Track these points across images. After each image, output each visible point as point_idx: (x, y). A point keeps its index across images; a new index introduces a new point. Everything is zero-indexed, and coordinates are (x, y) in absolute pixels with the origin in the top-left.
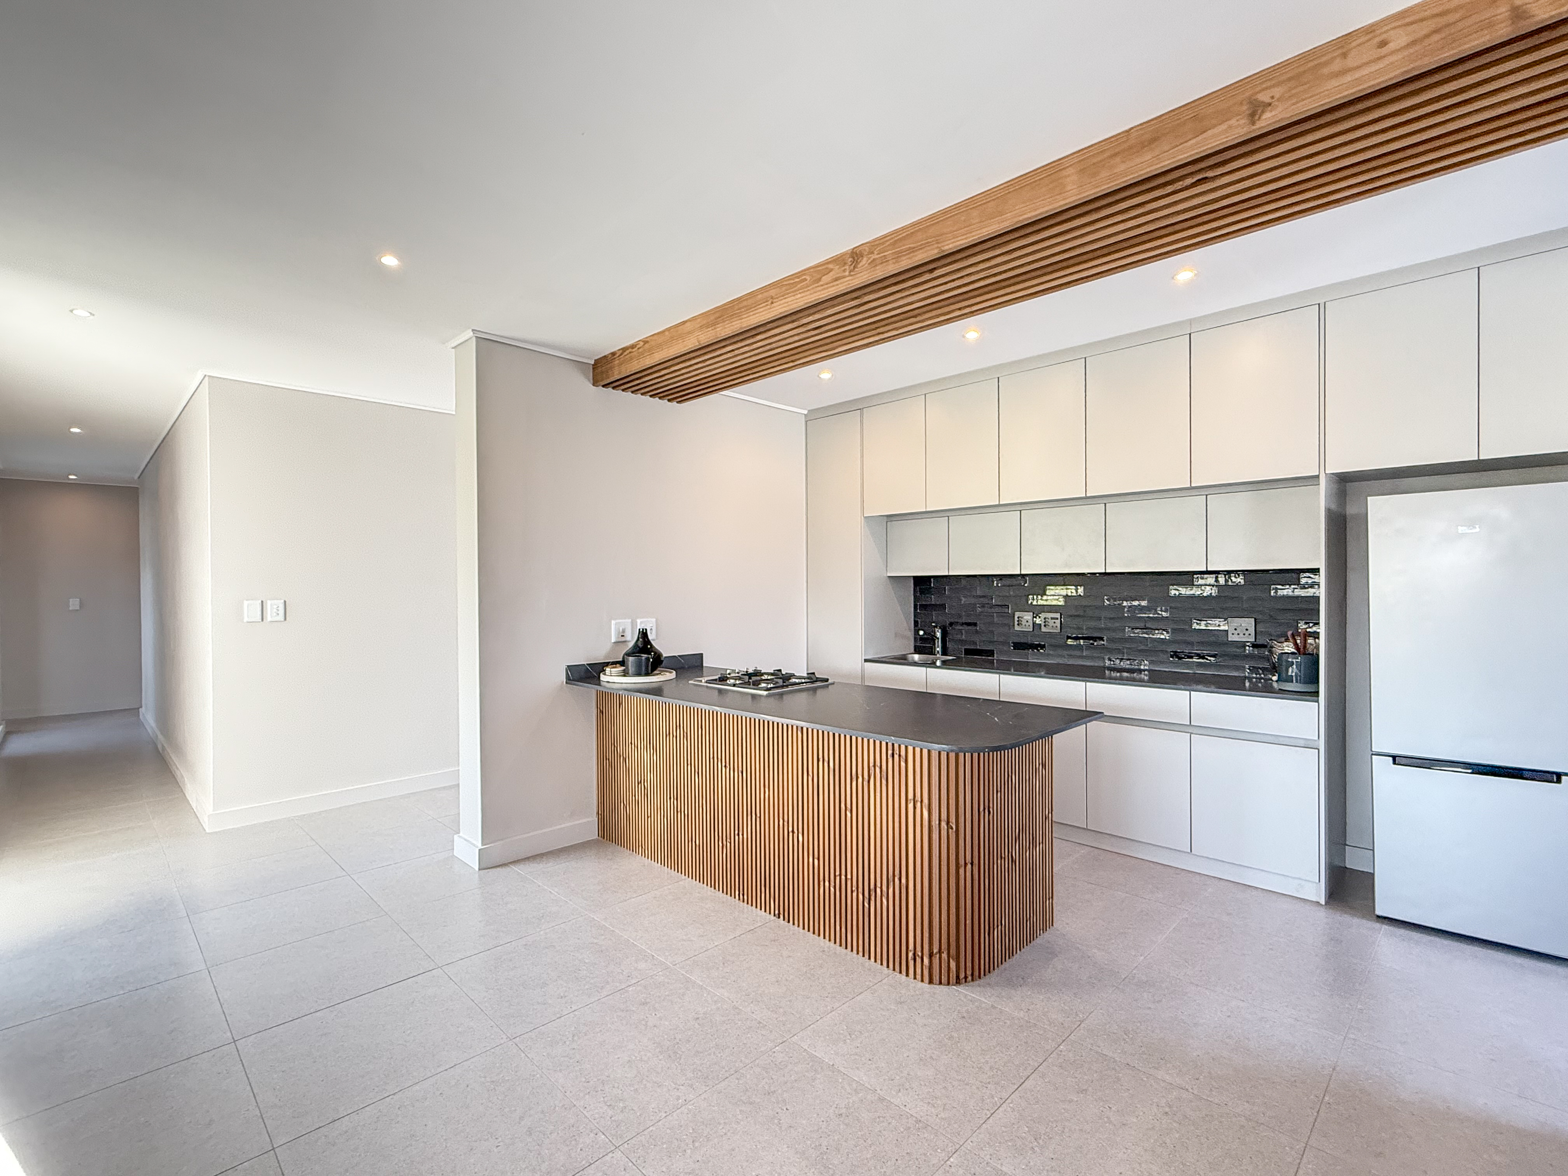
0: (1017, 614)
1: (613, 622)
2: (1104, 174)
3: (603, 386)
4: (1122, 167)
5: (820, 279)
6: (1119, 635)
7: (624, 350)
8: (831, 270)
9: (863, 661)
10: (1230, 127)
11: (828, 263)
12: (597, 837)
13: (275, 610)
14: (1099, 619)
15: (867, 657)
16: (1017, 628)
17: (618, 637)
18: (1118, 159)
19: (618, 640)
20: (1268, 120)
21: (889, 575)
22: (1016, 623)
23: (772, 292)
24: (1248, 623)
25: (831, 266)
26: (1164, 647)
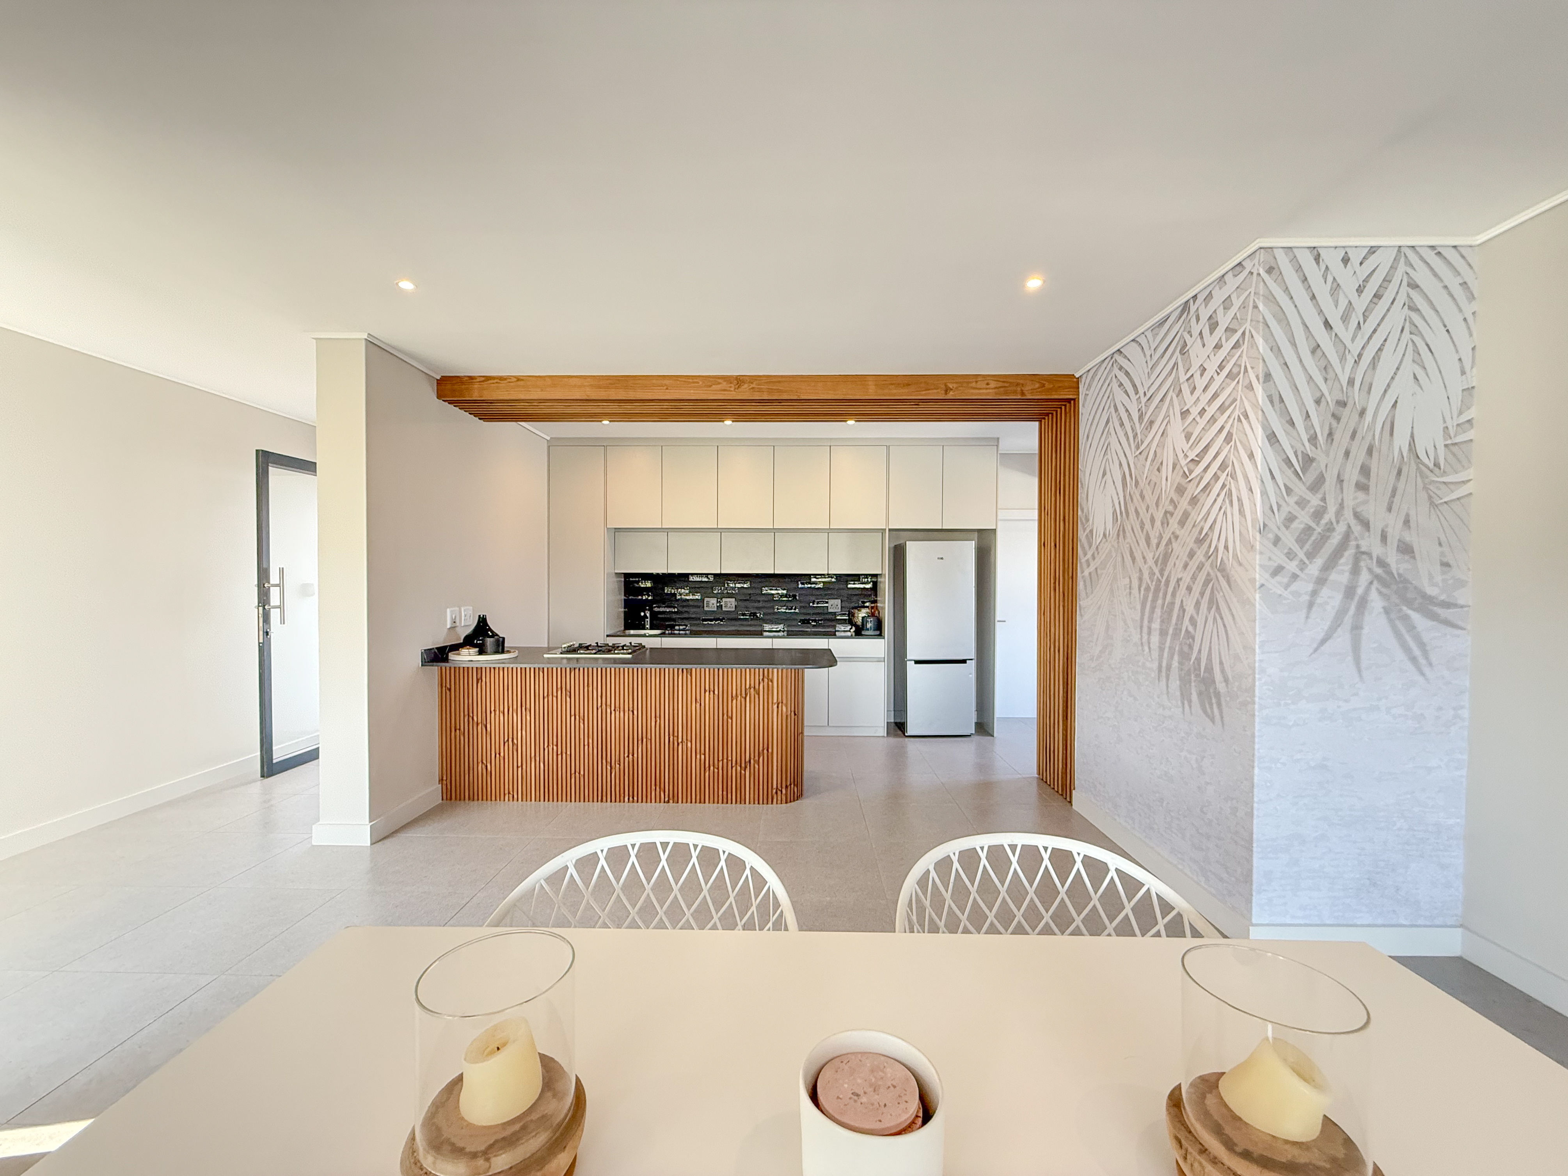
0: (706, 599)
1: (448, 610)
2: (886, 391)
3: (443, 401)
4: (895, 391)
5: (710, 386)
6: (771, 611)
7: (488, 378)
8: (719, 383)
9: (605, 636)
10: (938, 392)
11: (719, 378)
12: (441, 801)
14: (759, 601)
15: (608, 634)
16: (706, 609)
17: (452, 624)
18: (893, 386)
19: (451, 626)
20: (951, 395)
21: (616, 572)
22: (705, 605)
23: (666, 382)
24: (838, 602)
25: (720, 381)
26: (795, 617)
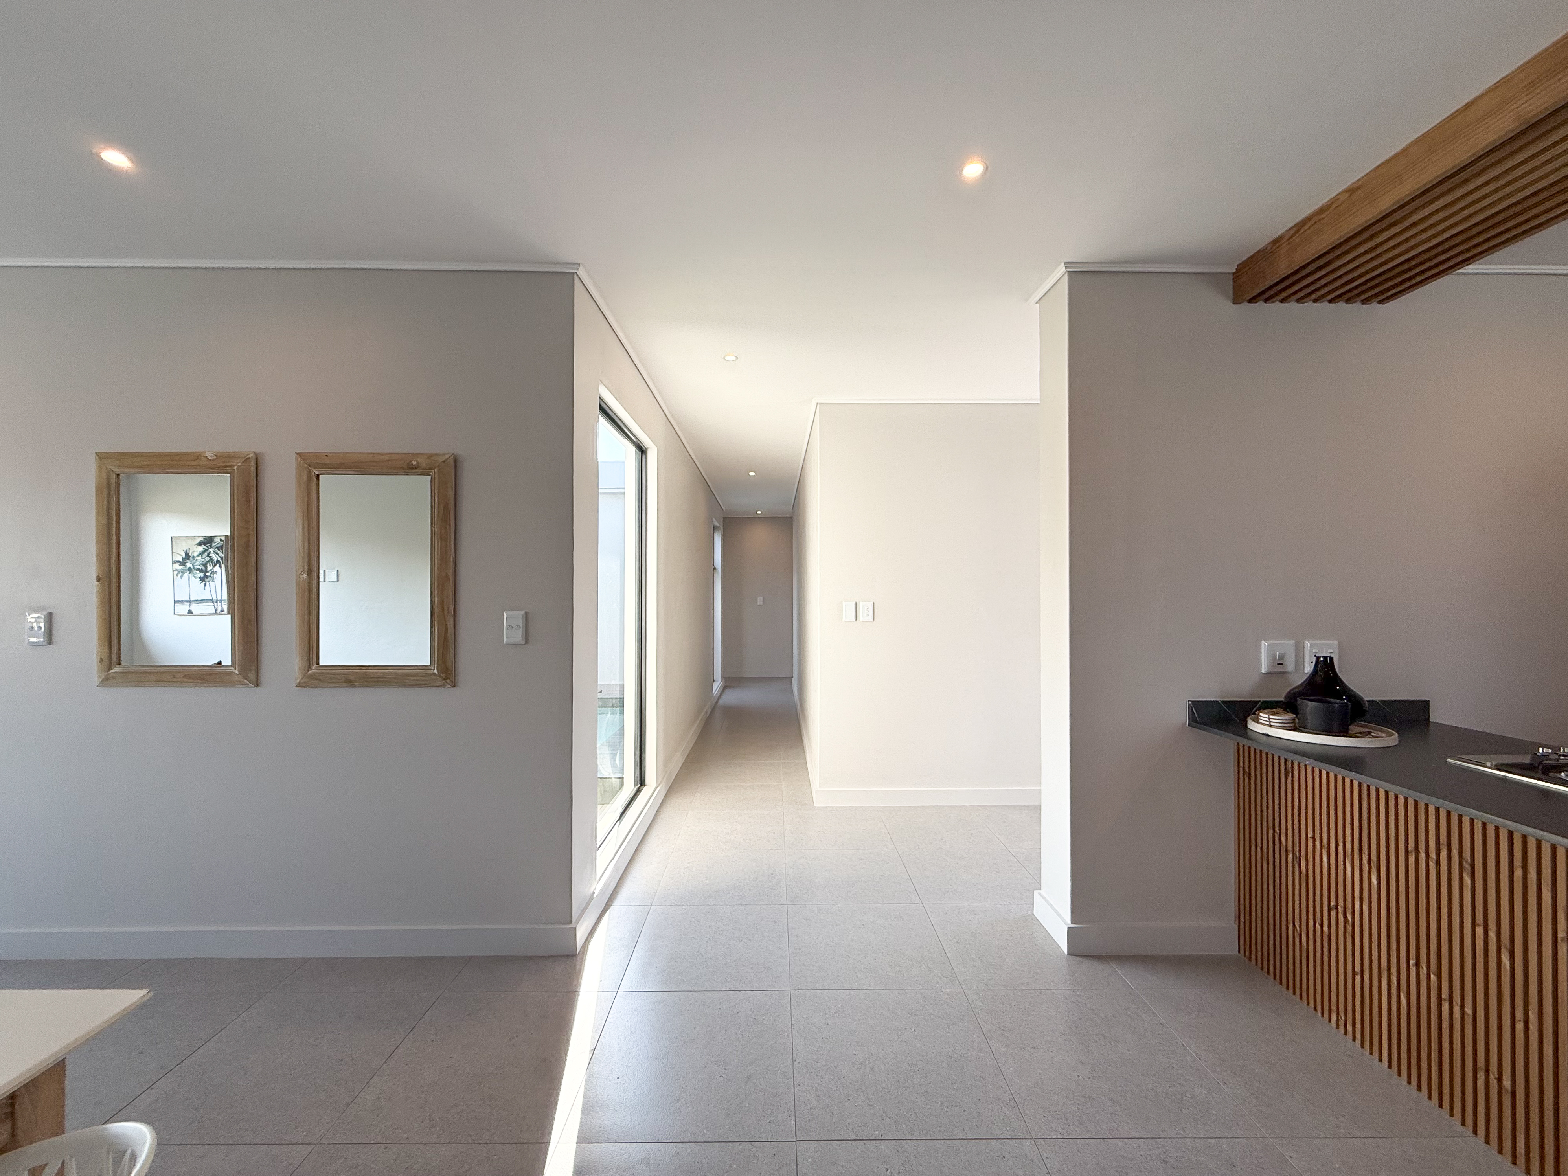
1: (1264, 644)
3: (1250, 301)
12: (1236, 954)
13: (866, 611)
17: (1273, 666)
19: (1272, 670)
